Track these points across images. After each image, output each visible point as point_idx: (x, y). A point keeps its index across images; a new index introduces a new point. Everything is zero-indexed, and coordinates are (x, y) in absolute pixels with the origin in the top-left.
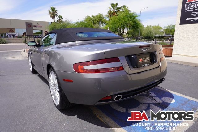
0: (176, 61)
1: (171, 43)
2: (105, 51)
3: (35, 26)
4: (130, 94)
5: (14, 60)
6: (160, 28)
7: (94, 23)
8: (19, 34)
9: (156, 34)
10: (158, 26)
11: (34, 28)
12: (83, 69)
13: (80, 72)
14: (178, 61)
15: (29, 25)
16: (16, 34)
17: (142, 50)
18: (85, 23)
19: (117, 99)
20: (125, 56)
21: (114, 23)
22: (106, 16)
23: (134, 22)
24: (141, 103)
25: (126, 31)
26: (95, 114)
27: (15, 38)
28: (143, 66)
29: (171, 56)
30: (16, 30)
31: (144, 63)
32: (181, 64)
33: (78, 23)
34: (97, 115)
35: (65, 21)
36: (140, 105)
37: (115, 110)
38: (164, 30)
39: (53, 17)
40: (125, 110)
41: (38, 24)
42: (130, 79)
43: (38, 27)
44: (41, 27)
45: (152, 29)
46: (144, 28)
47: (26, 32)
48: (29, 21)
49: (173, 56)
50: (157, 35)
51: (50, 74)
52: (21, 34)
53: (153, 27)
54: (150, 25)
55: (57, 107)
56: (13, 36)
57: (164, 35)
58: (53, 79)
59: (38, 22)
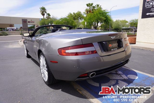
0: (139, 47)
1: (135, 33)
2: (82, 38)
3: (29, 22)
4: (102, 72)
5: (14, 48)
6: (127, 22)
7: (74, 19)
8: (17, 28)
9: (123, 26)
10: (125, 20)
11: (28, 23)
12: (65, 52)
13: (63, 55)
14: (141, 47)
15: (25, 21)
16: (15, 28)
17: (111, 37)
18: (67, 19)
19: (92, 75)
20: (98, 42)
21: (90, 19)
22: (84, 13)
23: (105, 17)
24: (111, 79)
25: (99, 24)
26: (75, 88)
27: (14, 31)
28: (112, 50)
29: (135, 44)
30: (15, 25)
31: (113, 48)
32: (143, 49)
33: (62, 19)
34: (77, 89)
35: (52, 18)
36: (111, 81)
37: (91, 85)
38: (129, 23)
39: (43, 15)
40: (99, 84)
41: (31, 20)
42: (102, 61)
43: (32, 22)
44: (34, 22)
45: (120, 23)
46: (114, 22)
47: (22, 26)
48: (24, 18)
49: (136, 43)
50: (124, 28)
51: (41, 57)
52: (19, 28)
53: (121, 21)
54: (119, 20)
55: (46, 83)
56: (13, 30)
57: (129, 27)
58: (42, 61)
59: (31, 19)
